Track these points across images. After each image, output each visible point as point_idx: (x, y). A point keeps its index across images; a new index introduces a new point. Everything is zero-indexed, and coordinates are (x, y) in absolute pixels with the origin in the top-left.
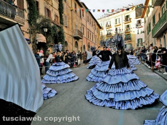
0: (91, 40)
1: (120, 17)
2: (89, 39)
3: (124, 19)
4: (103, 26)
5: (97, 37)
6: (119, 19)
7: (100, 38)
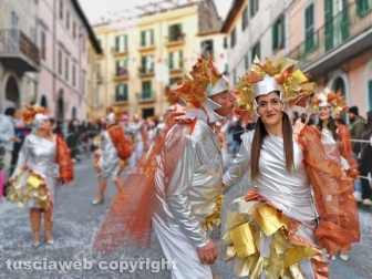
0: (70, 82)
1: (156, 27)
2: (63, 77)
3: (166, 32)
4: (103, 46)
5: (88, 77)
6: (152, 32)
7: (95, 81)
